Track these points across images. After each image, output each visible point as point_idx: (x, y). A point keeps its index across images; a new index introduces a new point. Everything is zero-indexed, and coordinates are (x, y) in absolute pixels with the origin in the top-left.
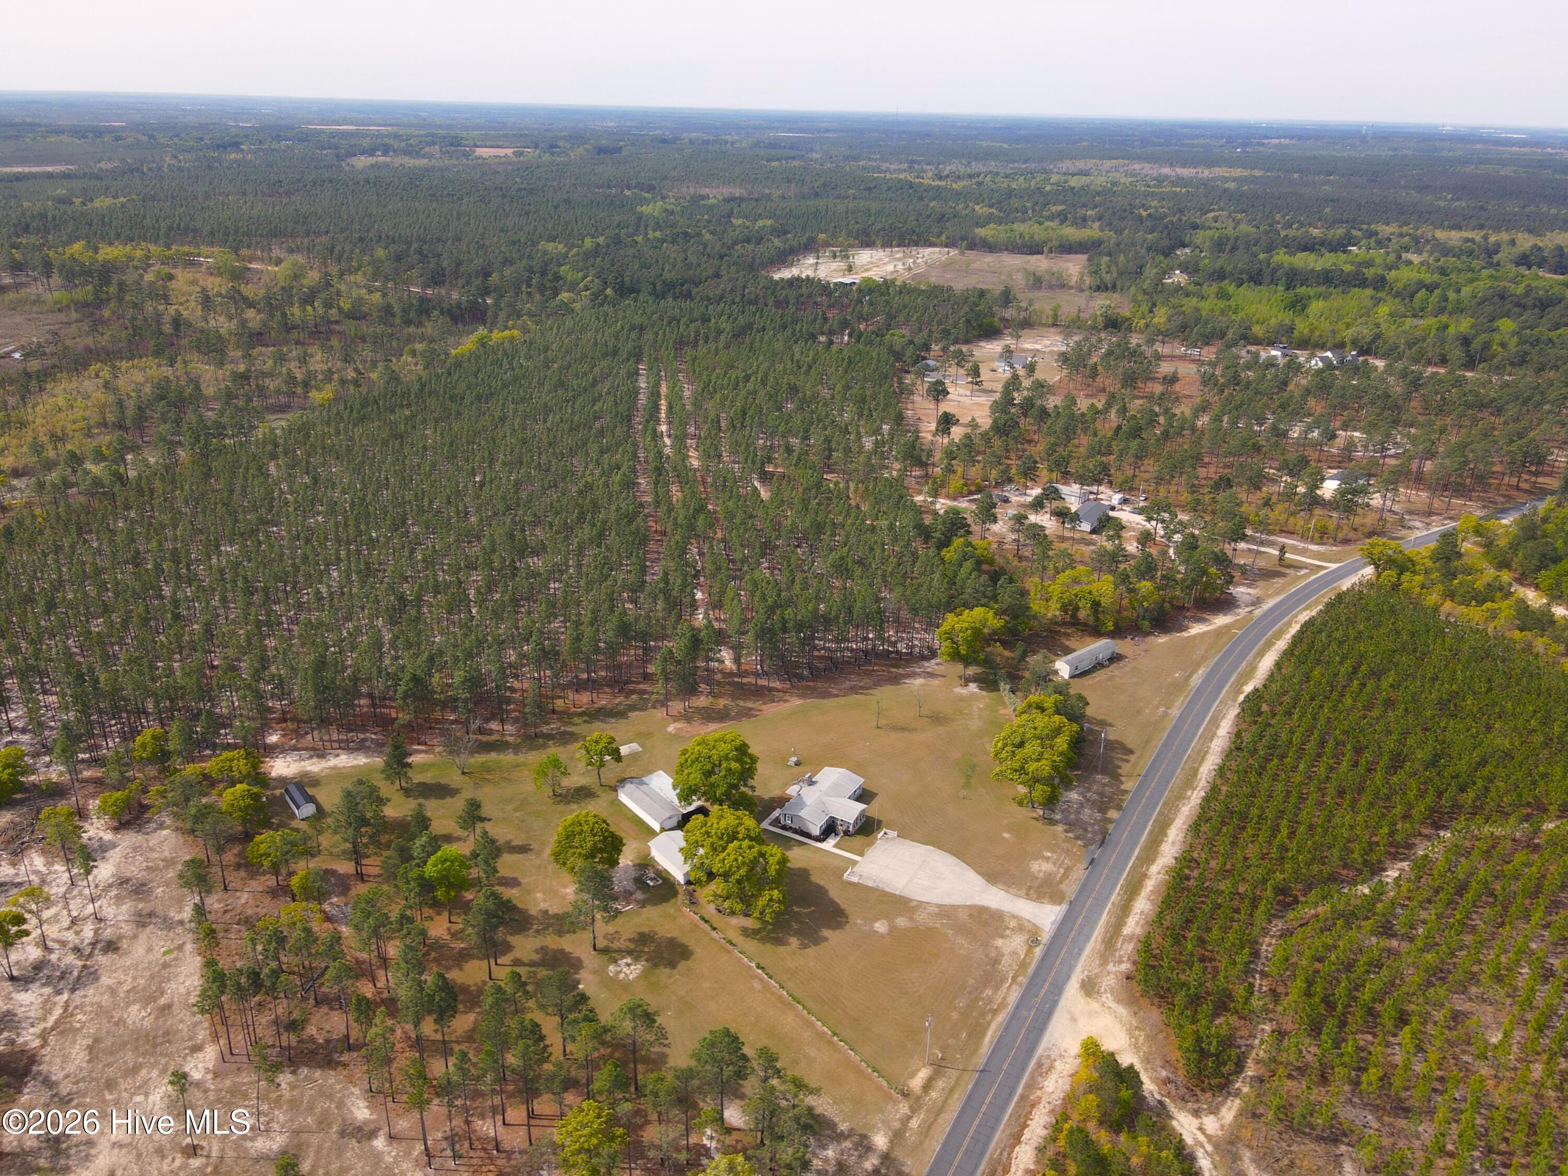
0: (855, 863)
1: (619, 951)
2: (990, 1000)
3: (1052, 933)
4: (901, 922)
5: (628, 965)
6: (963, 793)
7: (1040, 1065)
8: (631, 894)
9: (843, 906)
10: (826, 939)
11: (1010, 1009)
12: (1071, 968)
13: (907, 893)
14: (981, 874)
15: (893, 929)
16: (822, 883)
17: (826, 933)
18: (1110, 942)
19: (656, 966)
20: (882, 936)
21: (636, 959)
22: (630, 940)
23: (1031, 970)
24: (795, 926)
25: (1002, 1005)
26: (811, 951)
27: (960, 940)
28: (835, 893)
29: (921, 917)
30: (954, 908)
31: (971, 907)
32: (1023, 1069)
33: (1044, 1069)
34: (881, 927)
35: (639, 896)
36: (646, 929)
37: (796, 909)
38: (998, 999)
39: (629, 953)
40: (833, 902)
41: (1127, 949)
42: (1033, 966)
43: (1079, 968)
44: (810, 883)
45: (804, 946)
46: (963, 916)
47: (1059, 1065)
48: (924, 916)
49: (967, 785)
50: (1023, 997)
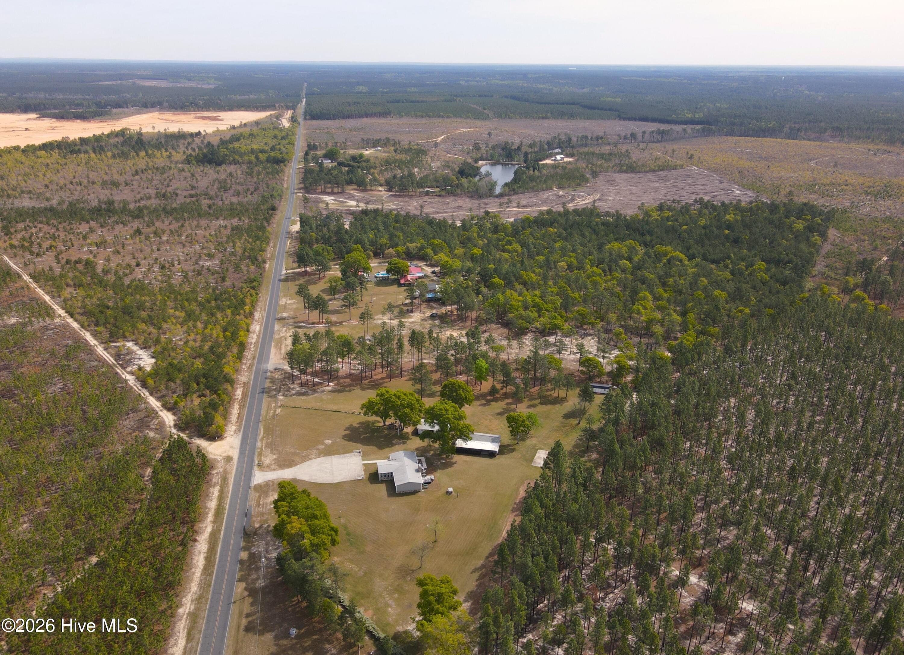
0: (363, 460)
2: (267, 439)
3: (253, 471)
4: (321, 447)
9: (350, 442)
10: (345, 430)
11: (258, 440)
12: (239, 462)
15: (322, 443)
16: (369, 447)
17: (347, 432)
18: (225, 479)
20: (325, 439)
23: (256, 454)
24: (362, 430)
25: (262, 440)
26: (346, 424)
27: (292, 450)
28: (359, 445)
30: (303, 461)
33: (237, 430)
34: (328, 441)
37: (368, 435)
38: (265, 441)
40: (355, 442)
41: (215, 479)
42: (256, 456)
43: (236, 463)
44: (374, 445)
48: (314, 453)
50: (255, 445)
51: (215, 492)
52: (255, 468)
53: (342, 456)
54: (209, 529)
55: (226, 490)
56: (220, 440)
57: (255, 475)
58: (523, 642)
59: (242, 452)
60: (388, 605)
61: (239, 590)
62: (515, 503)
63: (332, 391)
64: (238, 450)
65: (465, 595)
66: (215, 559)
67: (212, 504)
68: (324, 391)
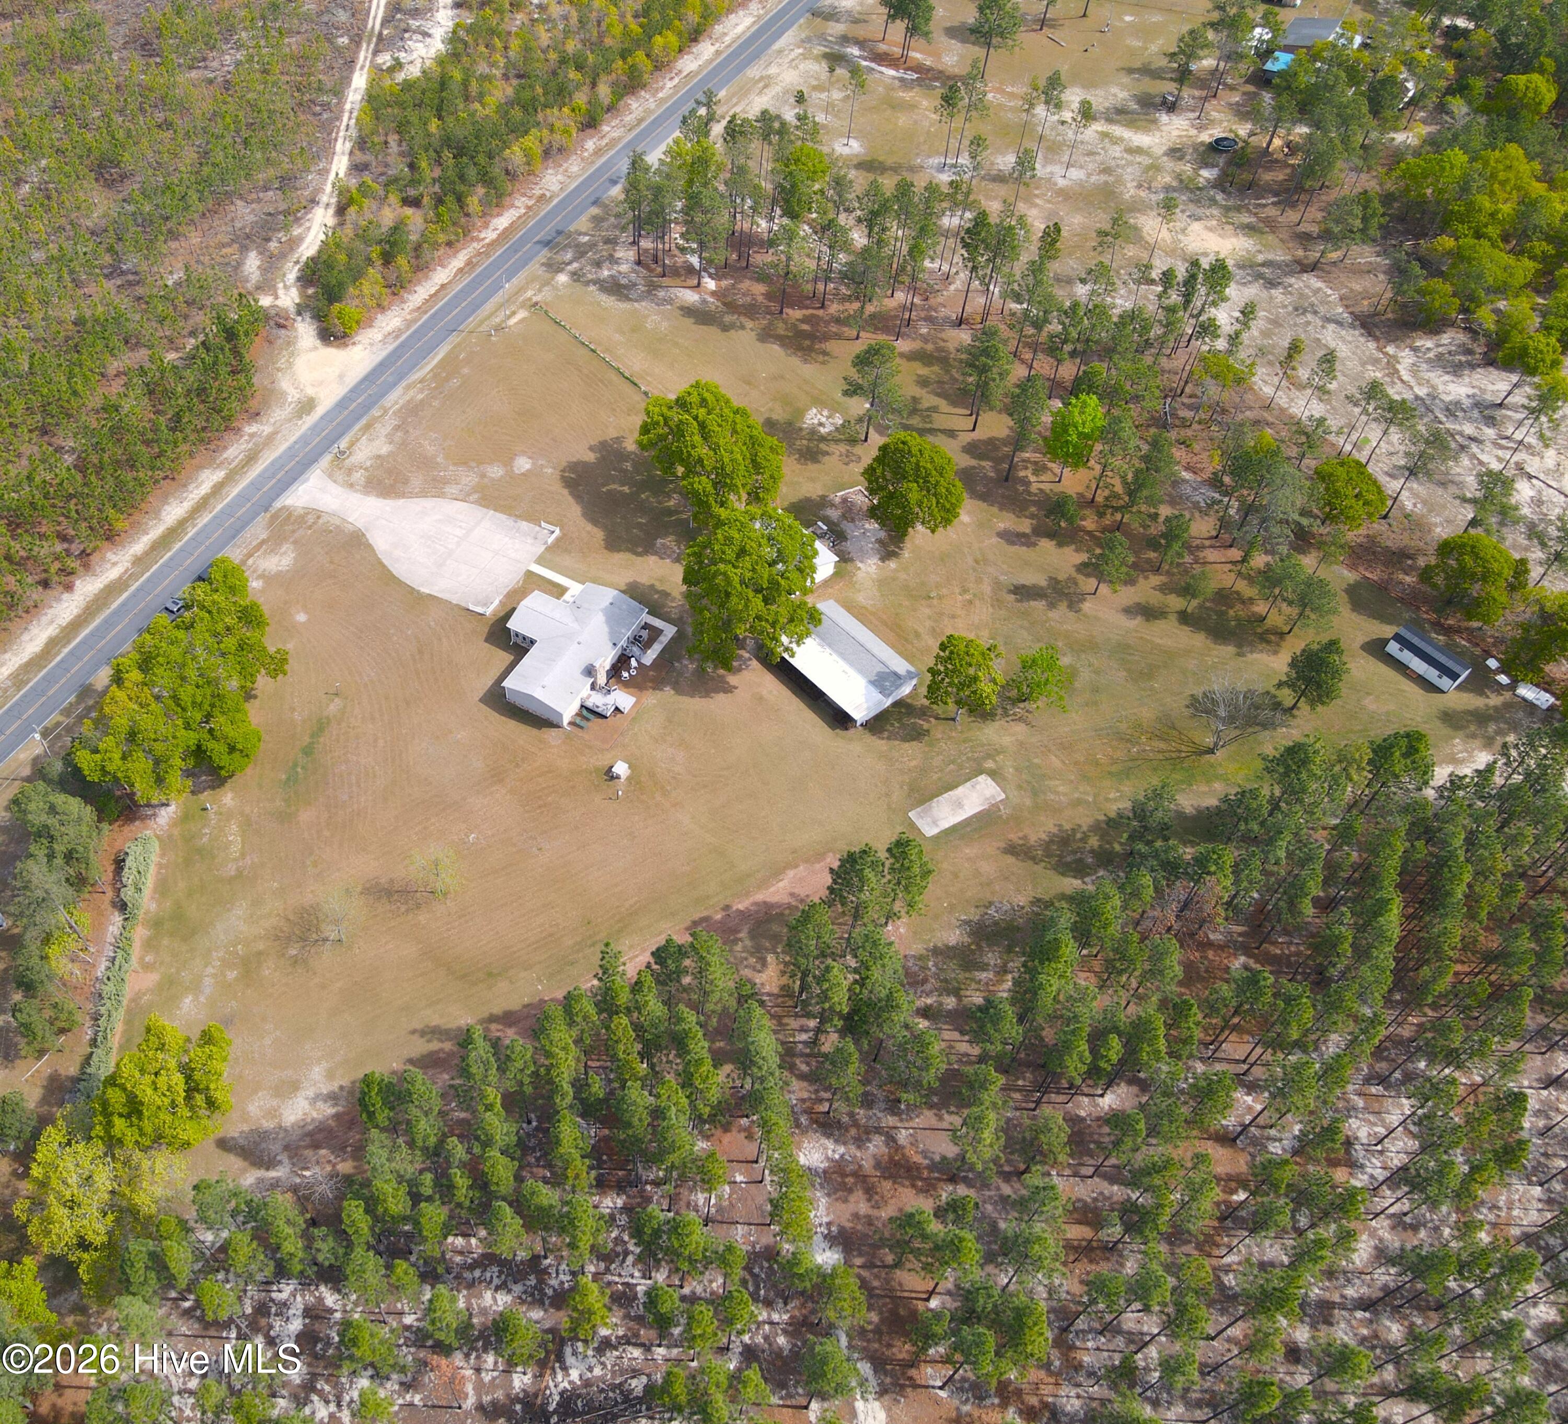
0: (540, 561)
1: (837, 441)
2: (421, 391)
3: (316, 465)
4: (496, 471)
5: (821, 424)
6: (334, 707)
7: (397, 337)
8: (844, 516)
9: (566, 492)
10: (591, 449)
11: (404, 383)
12: (314, 428)
13: (479, 511)
14: (369, 547)
15: (508, 462)
16: (589, 527)
17: (591, 457)
18: (251, 458)
19: (790, 424)
20: (524, 453)
21: (813, 432)
22: (827, 453)
23: (363, 422)
24: (628, 466)
25: (408, 387)
26: (612, 433)
27: (430, 449)
28: (575, 511)
29: (469, 479)
30: (423, 494)
31: (403, 495)
32: (415, 332)
33: (397, 333)
34: (523, 464)
35: (834, 514)
36: (812, 467)
37: (626, 489)
38: (411, 393)
39: (823, 439)
40: (578, 497)
41: (235, 451)
42: (357, 427)
43: (305, 428)
44: (604, 527)
45: (619, 440)
46: (416, 481)
47: (379, 337)
48: (465, 480)
49: (321, 726)
50: (383, 395)
51: (208, 479)
52: (326, 460)
53: (510, 522)
54: (113, 574)
55: (224, 491)
56: (338, 347)
57: (307, 480)
58: (321, 1299)
59: (342, 404)
60: (195, 987)
61: (22, 756)
62: (727, 907)
63: (688, 311)
64: (346, 390)
65: (345, 1082)
66: (59, 652)
67: (173, 512)
68: (670, 301)
